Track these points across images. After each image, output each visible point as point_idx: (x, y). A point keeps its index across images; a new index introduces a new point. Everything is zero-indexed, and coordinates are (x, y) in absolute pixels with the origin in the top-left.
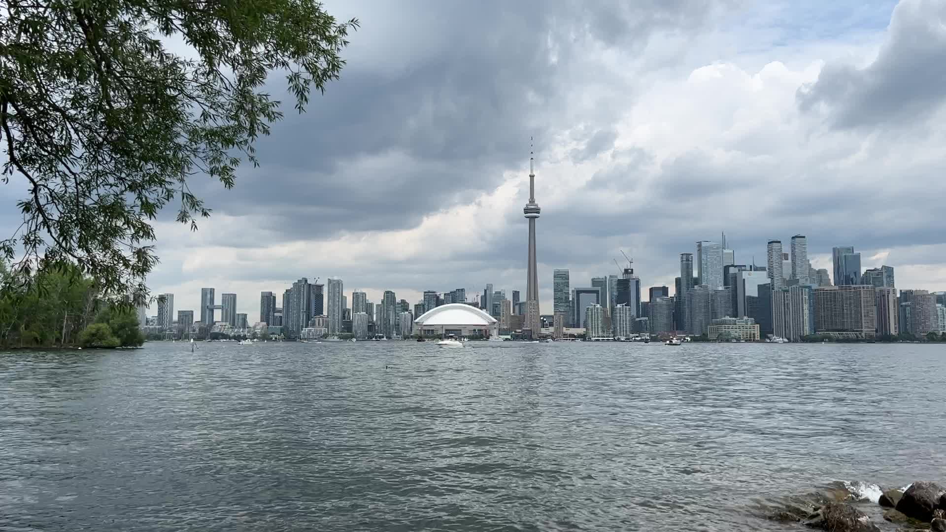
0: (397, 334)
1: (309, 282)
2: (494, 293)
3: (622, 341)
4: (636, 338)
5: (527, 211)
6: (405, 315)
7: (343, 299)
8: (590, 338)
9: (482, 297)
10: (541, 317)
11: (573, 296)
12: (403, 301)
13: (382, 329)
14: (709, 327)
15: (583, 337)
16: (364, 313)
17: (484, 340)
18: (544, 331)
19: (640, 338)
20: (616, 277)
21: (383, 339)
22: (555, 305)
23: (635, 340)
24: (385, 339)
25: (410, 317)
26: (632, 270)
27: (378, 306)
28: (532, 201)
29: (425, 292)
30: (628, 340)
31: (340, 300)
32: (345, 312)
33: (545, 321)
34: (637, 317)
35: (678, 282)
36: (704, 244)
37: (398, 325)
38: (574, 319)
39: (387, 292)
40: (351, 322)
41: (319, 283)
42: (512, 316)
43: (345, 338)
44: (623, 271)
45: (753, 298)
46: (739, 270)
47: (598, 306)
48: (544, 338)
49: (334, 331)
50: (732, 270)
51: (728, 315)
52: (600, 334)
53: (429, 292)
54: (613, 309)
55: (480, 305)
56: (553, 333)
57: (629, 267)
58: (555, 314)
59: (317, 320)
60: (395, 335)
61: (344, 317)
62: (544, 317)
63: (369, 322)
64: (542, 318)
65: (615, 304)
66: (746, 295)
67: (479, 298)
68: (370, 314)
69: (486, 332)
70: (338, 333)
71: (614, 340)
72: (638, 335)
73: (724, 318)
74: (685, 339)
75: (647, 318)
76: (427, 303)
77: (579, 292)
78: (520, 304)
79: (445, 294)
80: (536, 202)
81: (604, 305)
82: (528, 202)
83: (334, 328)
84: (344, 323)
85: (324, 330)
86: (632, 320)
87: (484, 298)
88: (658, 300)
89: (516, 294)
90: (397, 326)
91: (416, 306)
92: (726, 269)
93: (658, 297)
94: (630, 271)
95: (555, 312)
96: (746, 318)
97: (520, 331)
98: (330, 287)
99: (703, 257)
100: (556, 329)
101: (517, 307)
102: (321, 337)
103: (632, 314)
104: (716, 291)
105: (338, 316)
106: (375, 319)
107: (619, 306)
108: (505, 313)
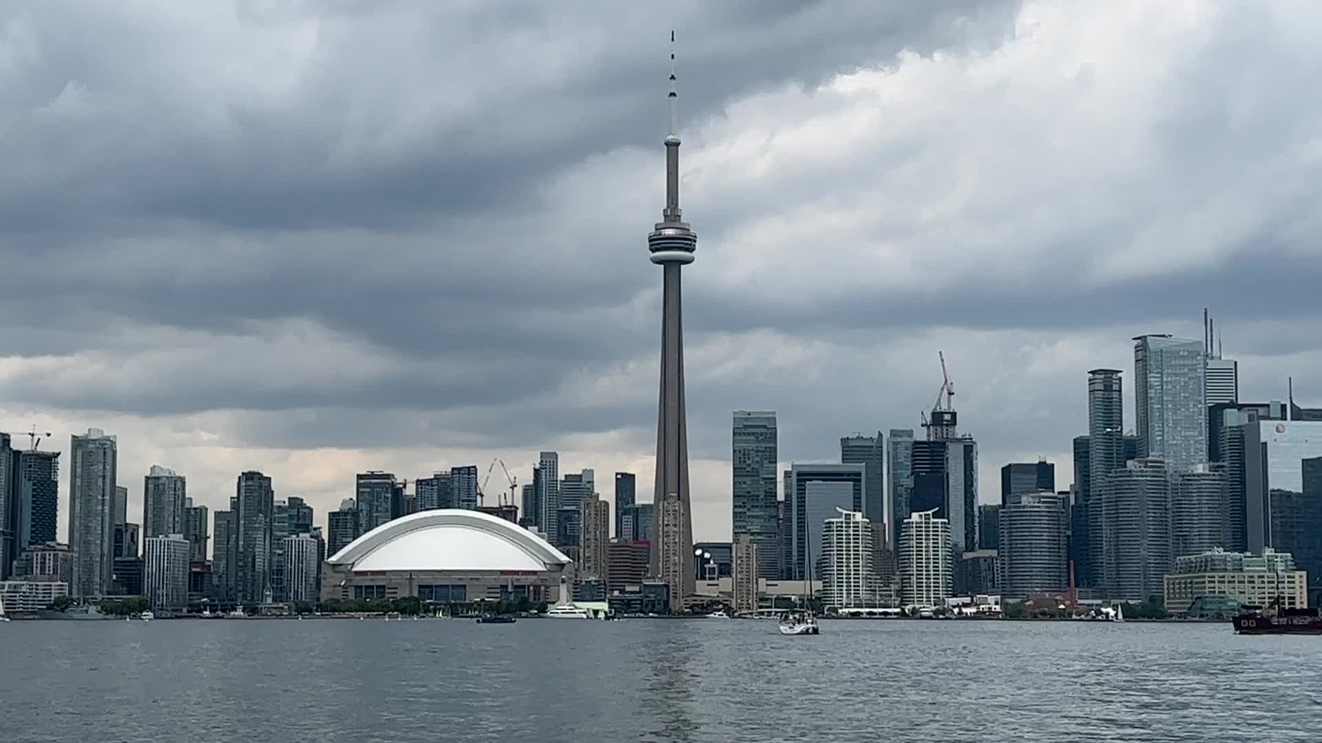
0: (274, 600)
1: (14, 446)
2: (561, 477)
3: (923, 618)
4: (964, 610)
5: (657, 243)
6: (301, 543)
7: (118, 498)
8: (836, 610)
9: (526, 489)
10: (696, 547)
11: (786, 487)
12: (296, 503)
13: (232, 583)
14: (1166, 576)
15: (817, 606)
16: (179, 537)
17: (534, 616)
18: (704, 589)
19: (974, 610)
20: (910, 433)
21: (232, 613)
22: (734, 513)
23: (961, 617)
24: (239, 613)
25: (313, 547)
26: (954, 415)
27: (218, 515)
28: (672, 213)
29: (360, 477)
30: (941, 614)
31: (107, 498)
32: (121, 534)
33: (708, 561)
34: (967, 549)
35: (1081, 449)
36: (1153, 344)
37: (280, 572)
38: (789, 554)
39: (249, 476)
40: (140, 563)
41: (45, 448)
42: (615, 546)
43: (124, 611)
44: (929, 419)
45: (1289, 495)
46: (1251, 418)
47: (859, 516)
48: (702, 609)
49: (87, 590)
50: (1232, 418)
51: (1220, 544)
52: (863, 595)
53: (372, 475)
54: (898, 525)
55: (520, 515)
56: (730, 595)
57: (944, 407)
58: (736, 541)
59: (37, 558)
60: (269, 600)
61: (118, 550)
62: (705, 547)
63: (192, 564)
64: (699, 552)
65: (905, 509)
66: (1271, 487)
67: (519, 492)
68: (200, 539)
69: (537, 587)
70: (99, 597)
71: (903, 615)
72: (967, 600)
73: (1208, 553)
74: (1099, 613)
75: (994, 553)
76: (363, 506)
77: (803, 477)
78: (637, 512)
79: (419, 482)
80: (683, 220)
81: (874, 515)
82: (662, 220)
83: (90, 581)
84: (118, 567)
85: (57, 588)
86: (955, 555)
87: (532, 493)
88: (1025, 500)
89: (625, 482)
90: (277, 574)
91: (332, 515)
92: (1215, 413)
93: (1027, 492)
94: (947, 417)
95: (735, 533)
96: (1269, 552)
97: (637, 589)
98: (79, 460)
99: (1153, 380)
100: (739, 584)
101: (628, 520)
102: (50, 607)
103: (954, 539)
104: (1188, 478)
105: (101, 545)
106: (210, 557)
107: (915, 517)
108: (592, 536)
